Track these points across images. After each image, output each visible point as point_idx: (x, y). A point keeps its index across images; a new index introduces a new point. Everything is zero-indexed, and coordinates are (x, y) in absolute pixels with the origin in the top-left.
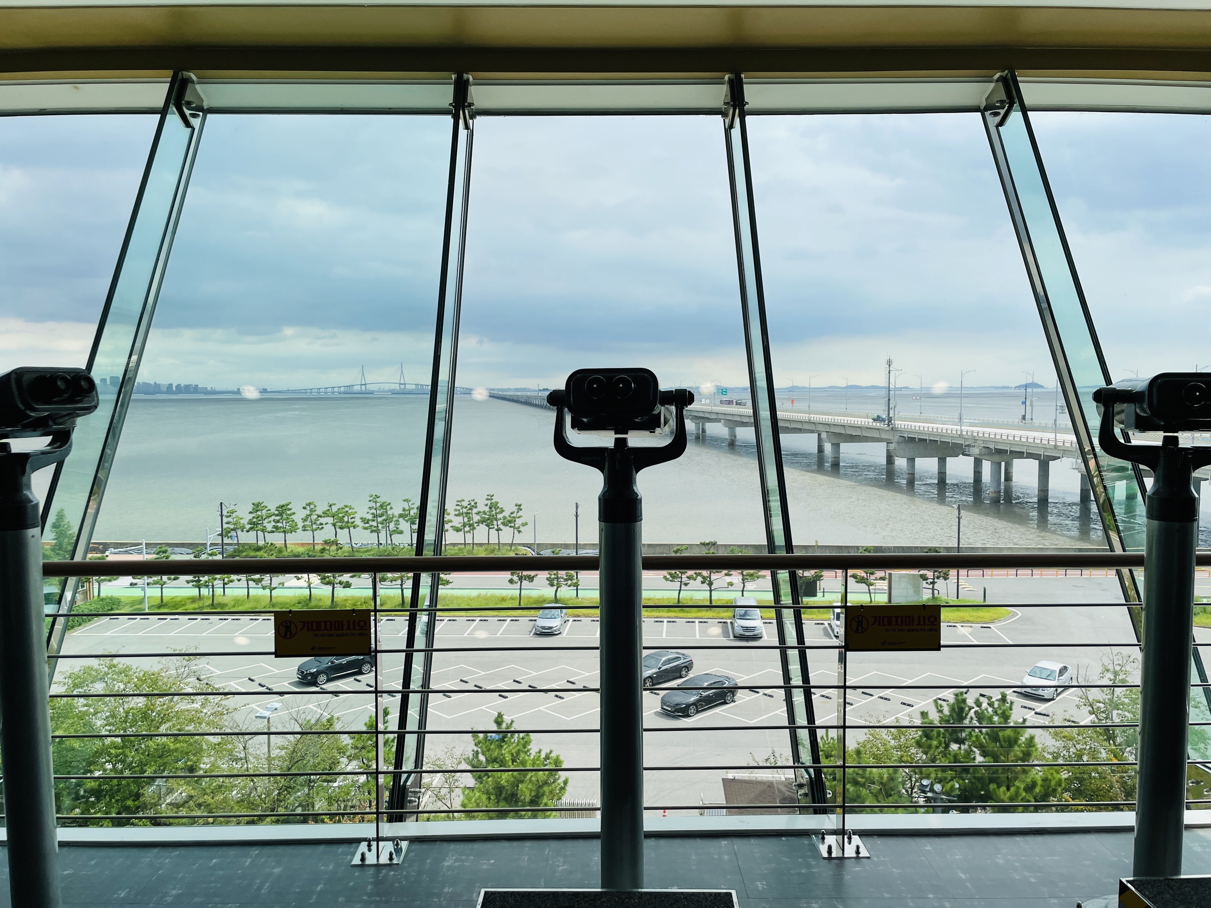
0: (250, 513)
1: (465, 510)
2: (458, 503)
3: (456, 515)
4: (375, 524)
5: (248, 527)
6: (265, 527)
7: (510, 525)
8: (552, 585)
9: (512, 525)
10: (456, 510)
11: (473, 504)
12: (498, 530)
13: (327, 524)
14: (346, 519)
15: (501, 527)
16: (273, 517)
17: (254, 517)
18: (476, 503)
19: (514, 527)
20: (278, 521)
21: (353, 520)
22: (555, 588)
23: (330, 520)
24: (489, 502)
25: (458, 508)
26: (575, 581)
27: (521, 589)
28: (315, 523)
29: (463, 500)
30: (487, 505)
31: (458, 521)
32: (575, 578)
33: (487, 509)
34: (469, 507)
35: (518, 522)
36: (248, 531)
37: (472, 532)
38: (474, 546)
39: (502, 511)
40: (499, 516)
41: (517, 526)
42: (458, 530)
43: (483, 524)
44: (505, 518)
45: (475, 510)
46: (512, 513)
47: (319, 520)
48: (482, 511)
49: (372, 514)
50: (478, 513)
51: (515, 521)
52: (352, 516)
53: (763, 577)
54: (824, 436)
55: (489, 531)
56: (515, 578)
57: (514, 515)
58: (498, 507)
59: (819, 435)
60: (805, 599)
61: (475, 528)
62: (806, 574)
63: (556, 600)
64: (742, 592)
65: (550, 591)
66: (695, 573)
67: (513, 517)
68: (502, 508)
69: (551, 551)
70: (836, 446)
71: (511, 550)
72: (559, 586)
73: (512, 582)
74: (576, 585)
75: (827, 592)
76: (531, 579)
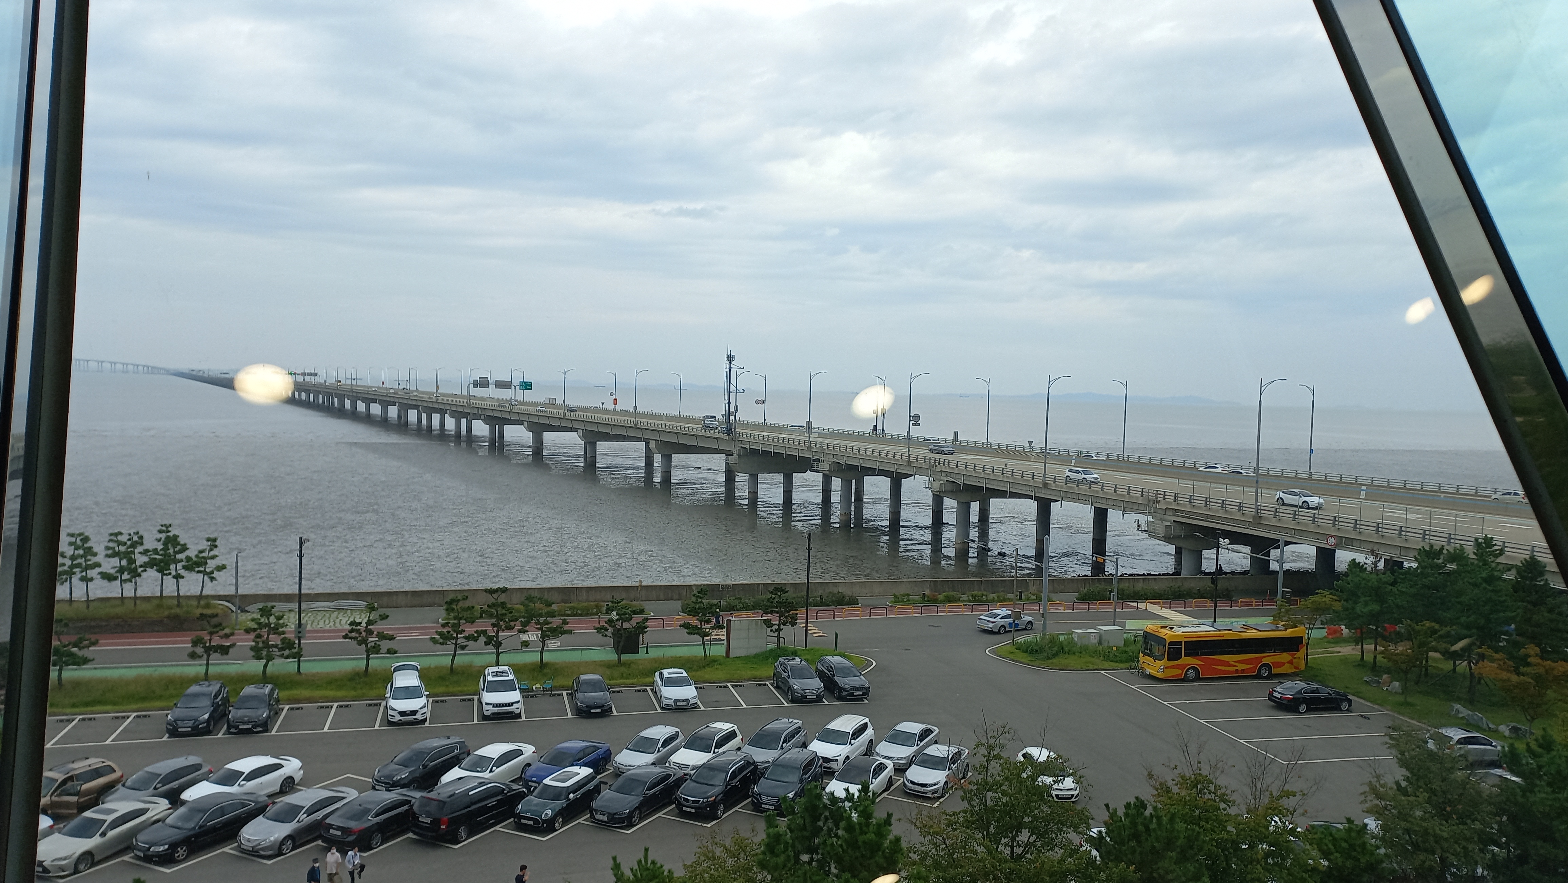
1: (123, 549)
2: (113, 538)
3: (108, 556)
7: (197, 569)
8: (259, 658)
9: (201, 569)
10: (107, 548)
11: (135, 538)
12: (178, 577)
15: (182, 572)
18: (141, 538)
19: (205, 573)
22: (264, 662)
24: (163, 536)
25: (111, 545)
26: (296, 650)
27: (207, 665)
29: (121, 534)
30: (159, 540)
31: (110, 565)
32: (296, 645)
33: (160, 546)
34: (129, 543)
35: (211, 565)
37: (134, 581)
38: (138, 602)
39: (184, 548)
40: (179, 556)
41: (208, 570)
42: (108, 577)
43: (152, 568)
44: (188, 559)
45: (140, 549)
46: (201, 552)
48: (151, 548)
50: (145, 552)
51: (206, 563)
53: (570, 632)
54: (652, 445)
55: (162, 579)
56: (199, 650)
57: (205, 554)
58: (179, 544)
59: (647, 444)
60: (624, 657)
61: (139, 575)
62: (626, 625)
63: (264, 678)
64: (542, 653)
65: (255, 666)
66: (477, 632)
67: (203, 557)
68: (185, 544)
69: (261, 605)
70: (667, 458)
71: (198, 607)
72: (270, 658)
73: (193, 656)
74: (298, 656)
75: (651, 647)
76: (224, 650)
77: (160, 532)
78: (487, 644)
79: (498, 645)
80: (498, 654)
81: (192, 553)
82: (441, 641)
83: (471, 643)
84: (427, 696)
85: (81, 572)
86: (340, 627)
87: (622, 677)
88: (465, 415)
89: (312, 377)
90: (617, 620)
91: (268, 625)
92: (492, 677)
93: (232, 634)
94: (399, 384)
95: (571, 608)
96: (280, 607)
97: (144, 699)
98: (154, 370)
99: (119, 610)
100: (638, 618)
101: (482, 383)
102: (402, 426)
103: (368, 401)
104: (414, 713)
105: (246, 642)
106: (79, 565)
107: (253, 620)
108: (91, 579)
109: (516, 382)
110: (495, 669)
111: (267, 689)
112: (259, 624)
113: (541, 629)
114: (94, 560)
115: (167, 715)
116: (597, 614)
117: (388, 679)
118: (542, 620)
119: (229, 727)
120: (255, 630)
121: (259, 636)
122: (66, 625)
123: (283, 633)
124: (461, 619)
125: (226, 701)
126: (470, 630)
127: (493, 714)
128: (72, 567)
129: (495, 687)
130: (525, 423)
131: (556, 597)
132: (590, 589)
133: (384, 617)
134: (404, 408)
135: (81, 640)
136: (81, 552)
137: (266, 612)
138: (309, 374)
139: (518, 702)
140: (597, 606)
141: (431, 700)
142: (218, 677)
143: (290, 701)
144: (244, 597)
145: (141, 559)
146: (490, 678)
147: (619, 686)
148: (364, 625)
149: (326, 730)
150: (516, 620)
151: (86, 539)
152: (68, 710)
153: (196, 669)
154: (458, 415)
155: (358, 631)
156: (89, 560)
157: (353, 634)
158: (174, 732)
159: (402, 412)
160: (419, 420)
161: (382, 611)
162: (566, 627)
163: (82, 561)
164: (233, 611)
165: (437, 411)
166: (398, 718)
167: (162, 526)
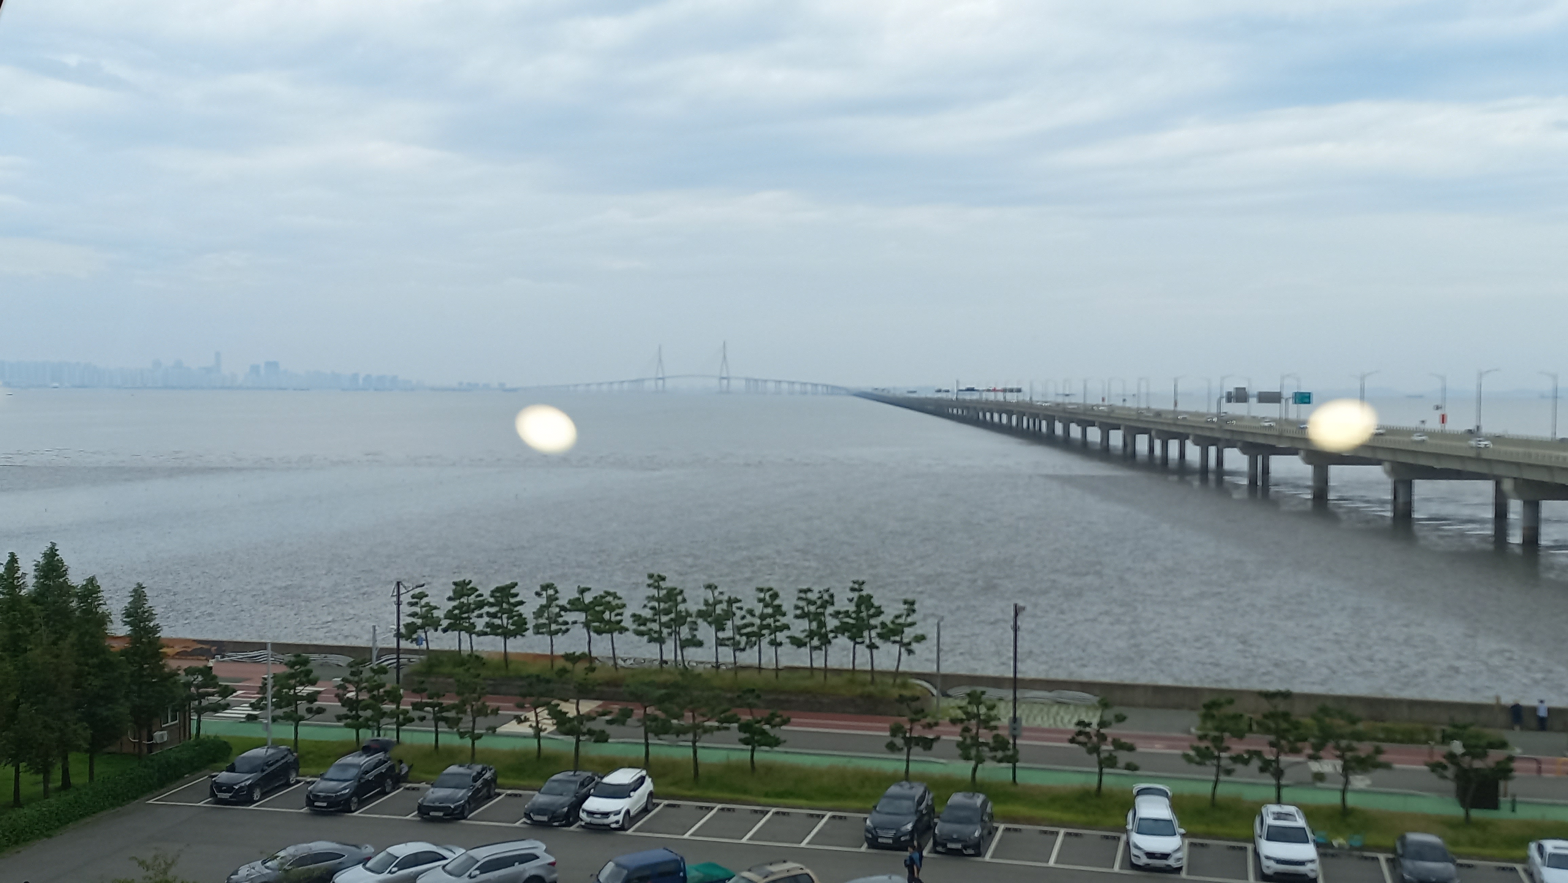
0: (450, 599)
1: (812, 608)
2: (803, 595)
3: (797, 617)
4: (655, 626)
5: (445, 623)
6: (473, 624)
7: (892, 638)
8: (967, 758)
9: (898, 638)
10: (797, 607)
11: (826, 597)
12: (872, 647)
13: (575, 623)
14: (607, 616)
15: (877, 641)
16: (486, 609)
17: (455, 608)
18: (832, 596)
19: (901, 643)
20: (493, 615)
21: (619, 618)
22: (972, 763)
23: (581, 617)
24: (855, 595)
25: (802, 604)
26: (1010, 753)
27: (908, 761)
28: (556, 622)
29: (809, 590)
30: (851, 600)
31: (800, 628)
32: (1011, 746)
33: (852, 608)
34: (819, 602)
35: (909, 634)
36: (445, 630)
37: (824, 648)
38: (828, 675)
39: (879, 612)
40: (873, 622)
41: (906, 640)
42: (798, 643)
43: (843, 634)
44: (883, 625)
45: (830, 610)
46: (898, 617)
47: (561, 616)
48: (843, 609)
49: (653, 608)
50: (836, 614)
51: (903, 632)
52: (618, 611)
53: (1387, 766)
54: (1508, 485)
55: (854, 648)
56: (899, 741)
57: (901, 621)
58: (872, 605)
59: (1498, 485)
60: (1476, 814)
61: (830, 642)
62: (1478, 764)
63: (973, 786)
64: (1344, 792)
65: (962, 769)
66: (1248, 752)
67: (900, 624)
68: (880, 607)
69: (968, 690)
70: (1532, 508)
71: (894, 685)
72: (980, 760)
73: (892, 747)
74: (1013, 760)
75: (1521, 802)
76: (927, 744)
77: (853, 590)
78: (1262, 770)
79: (1278, 774)
80: (1279, 787)
81: (887, 618)
82: (1198, 759)
83: (1239, 767)
84: (1183, 836)
85: (770, 634)
86: (1060, 725)
87: (1473, 843)
88: (1214, 442)
89: (1015, 394)
90: (1464, 755)
91: (978, 716)
92: (1275, 819)
93: (936, 724)
94: (1124, 400)
95: (1387, 730)
96: (992, 693)
97: (838, 796)
98: (834, 390)
99: (808, 683)
100: (1495, 756)
101: (1240, 396)
102: (1128, 457)
103: (1085, 424)
104: (1165, 856)
105: (951, 736)
106: (768, 626)
107: (960, 708)
108: (780, 644)
109: (1288, 393)
110: (1275, 808)
111: (979, 800)
112: (967, 713)
113: (1341, 757)
114: (783, 620)
115: (865, 819)
116: (1426, 742)
117: (1129, 804)
118: (1344, 743)
119: (935, 844)
120: (962, 721)
121: (966, 730)
122: (758, 697)
123: (996, 728)
124: (1224, 730)
125: (931, 809)
126: (1238, 747)
127: (1277, 873)
128: (762, 627)
129: (1278, 835)
130: (1302, 453)
131: (1358, 711)
132: (1413, 704)
133: (1120, 719)
134: (1131, 432)
135: (773, 716)
136: (769, 610)
137: (975, 698)
138: (1011, 391)
139: (1312, 861)
140: (1427, 731)
141: (1187, 841)
142: (921, 778)
143: (1006, 819)
144: (945, 677)
145: (832, 623)
146: (1270, 821)
147: (1469, 856)
148: (1095, 726)
149: (1052, 863)
150: (1305, 740)
151: (775, 596)
152: (763, 800)
153: (893, 764)
154: (1204, 442)
155: (1087, 735)
156: (778, 621)
157: (1082, 738)
158: (874, 843)
159: (1129, 440)
160: (1151, 449)
161: (1118, 710)
162: (1382, 758)
163: (770, 621)
164: (933, 695)
165: (1175, 436)
166: (1144, 860)
167: (854, 582)
